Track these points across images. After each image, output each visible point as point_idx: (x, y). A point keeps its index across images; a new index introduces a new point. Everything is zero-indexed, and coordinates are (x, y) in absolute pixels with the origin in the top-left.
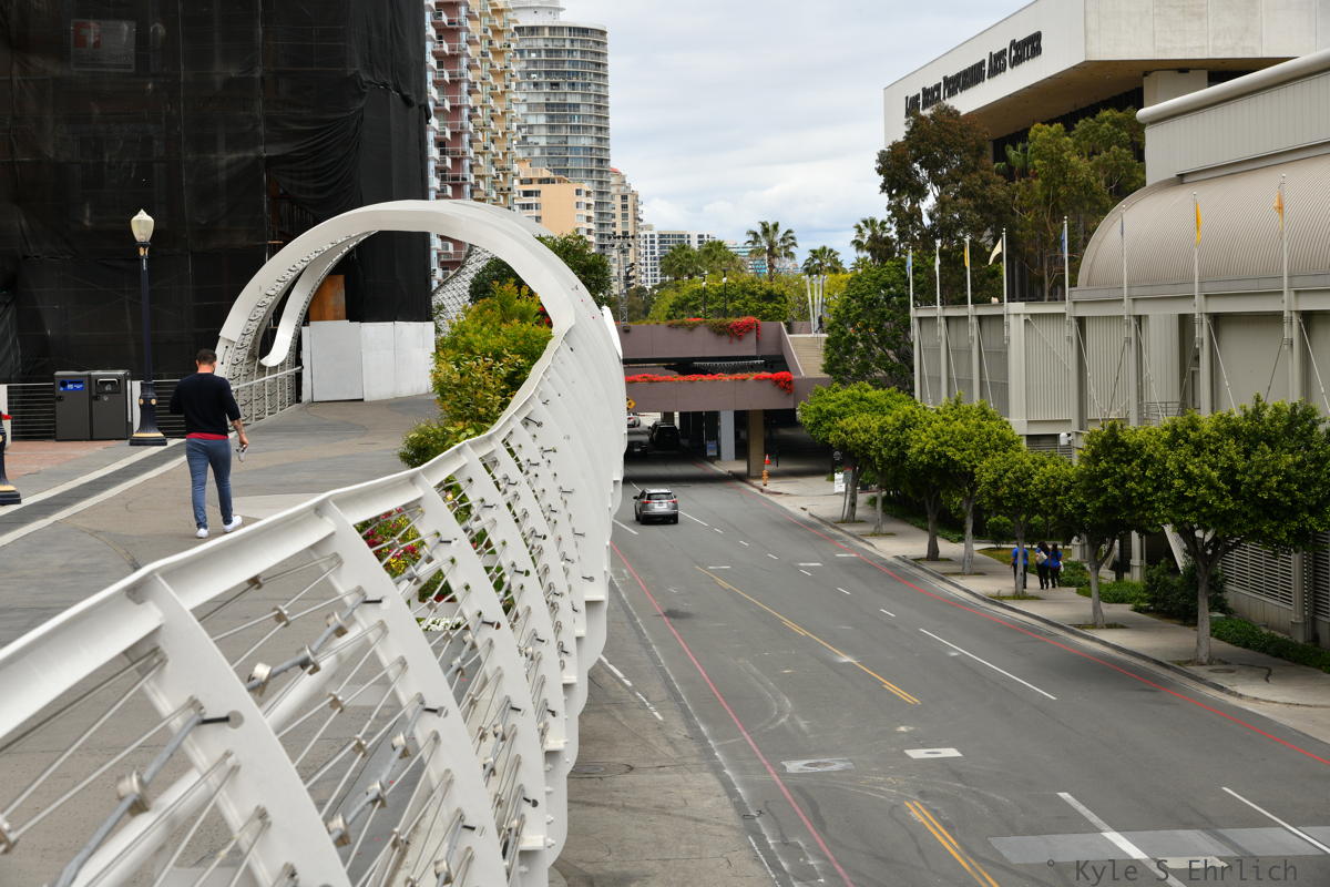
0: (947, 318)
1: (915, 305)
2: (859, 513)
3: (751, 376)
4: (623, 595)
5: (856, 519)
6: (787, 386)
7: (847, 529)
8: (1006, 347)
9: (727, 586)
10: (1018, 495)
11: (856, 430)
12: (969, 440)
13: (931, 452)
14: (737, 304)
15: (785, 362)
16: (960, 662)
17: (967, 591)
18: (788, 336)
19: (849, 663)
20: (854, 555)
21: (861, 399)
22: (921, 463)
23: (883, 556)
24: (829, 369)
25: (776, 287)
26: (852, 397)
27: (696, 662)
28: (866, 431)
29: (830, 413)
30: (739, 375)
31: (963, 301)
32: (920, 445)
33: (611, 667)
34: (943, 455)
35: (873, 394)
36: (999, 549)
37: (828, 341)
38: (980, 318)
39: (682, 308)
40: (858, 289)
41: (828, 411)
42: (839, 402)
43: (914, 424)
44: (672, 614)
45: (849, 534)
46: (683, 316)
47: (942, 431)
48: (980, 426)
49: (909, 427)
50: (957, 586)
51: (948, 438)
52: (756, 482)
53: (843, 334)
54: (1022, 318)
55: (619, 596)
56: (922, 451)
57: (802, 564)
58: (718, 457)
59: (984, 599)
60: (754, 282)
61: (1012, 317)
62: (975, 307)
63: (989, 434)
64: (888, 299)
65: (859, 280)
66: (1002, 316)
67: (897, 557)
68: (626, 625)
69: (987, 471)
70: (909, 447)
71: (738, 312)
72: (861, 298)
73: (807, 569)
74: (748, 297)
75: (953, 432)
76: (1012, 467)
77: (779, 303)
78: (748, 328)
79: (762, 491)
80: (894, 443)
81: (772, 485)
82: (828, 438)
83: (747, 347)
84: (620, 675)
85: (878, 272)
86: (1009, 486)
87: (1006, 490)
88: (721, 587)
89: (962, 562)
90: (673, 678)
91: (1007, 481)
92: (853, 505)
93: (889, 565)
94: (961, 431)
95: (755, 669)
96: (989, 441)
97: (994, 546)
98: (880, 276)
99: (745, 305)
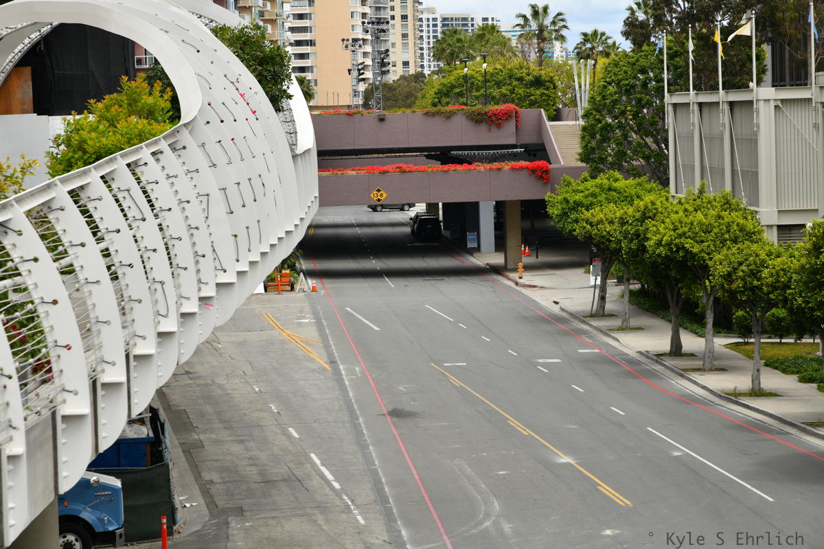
0: (701, 105)
1: (669, 91)
2: (609, 306)
3: (506, 166)
4: (351, 395)
5: (606, 313)
6: (543, 176)
7: (595, 323)
8: (756, 134)
9: (458, 383)
10: (753, 289)
11: (601, 222)
12: (707, 232)
13: (669, 244)
14: (504, 90)
15: (545, 150)
16: (683, 462)
17: (704, 388)
18: (549, 124)
19: (569, 463)
20: (597, 351)
21: (610, 189)
22: (659, 255)
23: (626, 351)
24: (586, 157)
25: (544, 73)
26: (600, 186)
27: (411, 464)
28: (611, 222)
29: (578, 204)
30: (495, 165)
31: (714, 88)
32: (659, 237)
33: (323, 469)
34: (680, 248)
35: (623, 183)
36: (747, 343)
37: (584, 129)
38: (732, 104)
39: (447, 95)
40: (615, 74)
41: (575, 202)
42: (586, 192)
43: (655, 216)
44: (396, 413)
45: (596, 328)
46: (448, 103)
47: (681, 222)
48: (720, 217)
49: (650, 217)
50: (696, 383)
51: (686, 229)
52: (512, 275)
53: (600, 121)
54: (772, 104)
55: (348, 395)
56: (659, 243)
57: (540, 361)
58: (478, 249)
59: (720, 396)
60: (521, 68)
61: (761, 104)
62: (727, 92)
63: (729, 226)
64: (645, 85)
65: (616, 65)
66: (750, 103)
67: (639, 352)
68: (347, 425)
69: (721, 264)
70: (648, 239)
71: (504, 99)
72: (618, 85)
73: (543, 365)
74: (515, 83)
75: (692, 224)
76: (746, 260)
77: (547, 89)
78: (507, 116)
79: (517, 284)
80: (635, 235)
81: (528, 278)
82: (575, 230)
83: (506, 135)
84: (330, 477)
85: (636, 57)
86: (743, 279)
87: (740, 283)
88: (454, 385)
89: (703, 359)
90: (383, 480)
91: (741, 274)
92: (603, 298)
93: (631, 361)
94: (700, 223)
95: (469, 471)
96: (729, 232)
97: (741, 340)
98: (637, 60)
99: (512, 92)
